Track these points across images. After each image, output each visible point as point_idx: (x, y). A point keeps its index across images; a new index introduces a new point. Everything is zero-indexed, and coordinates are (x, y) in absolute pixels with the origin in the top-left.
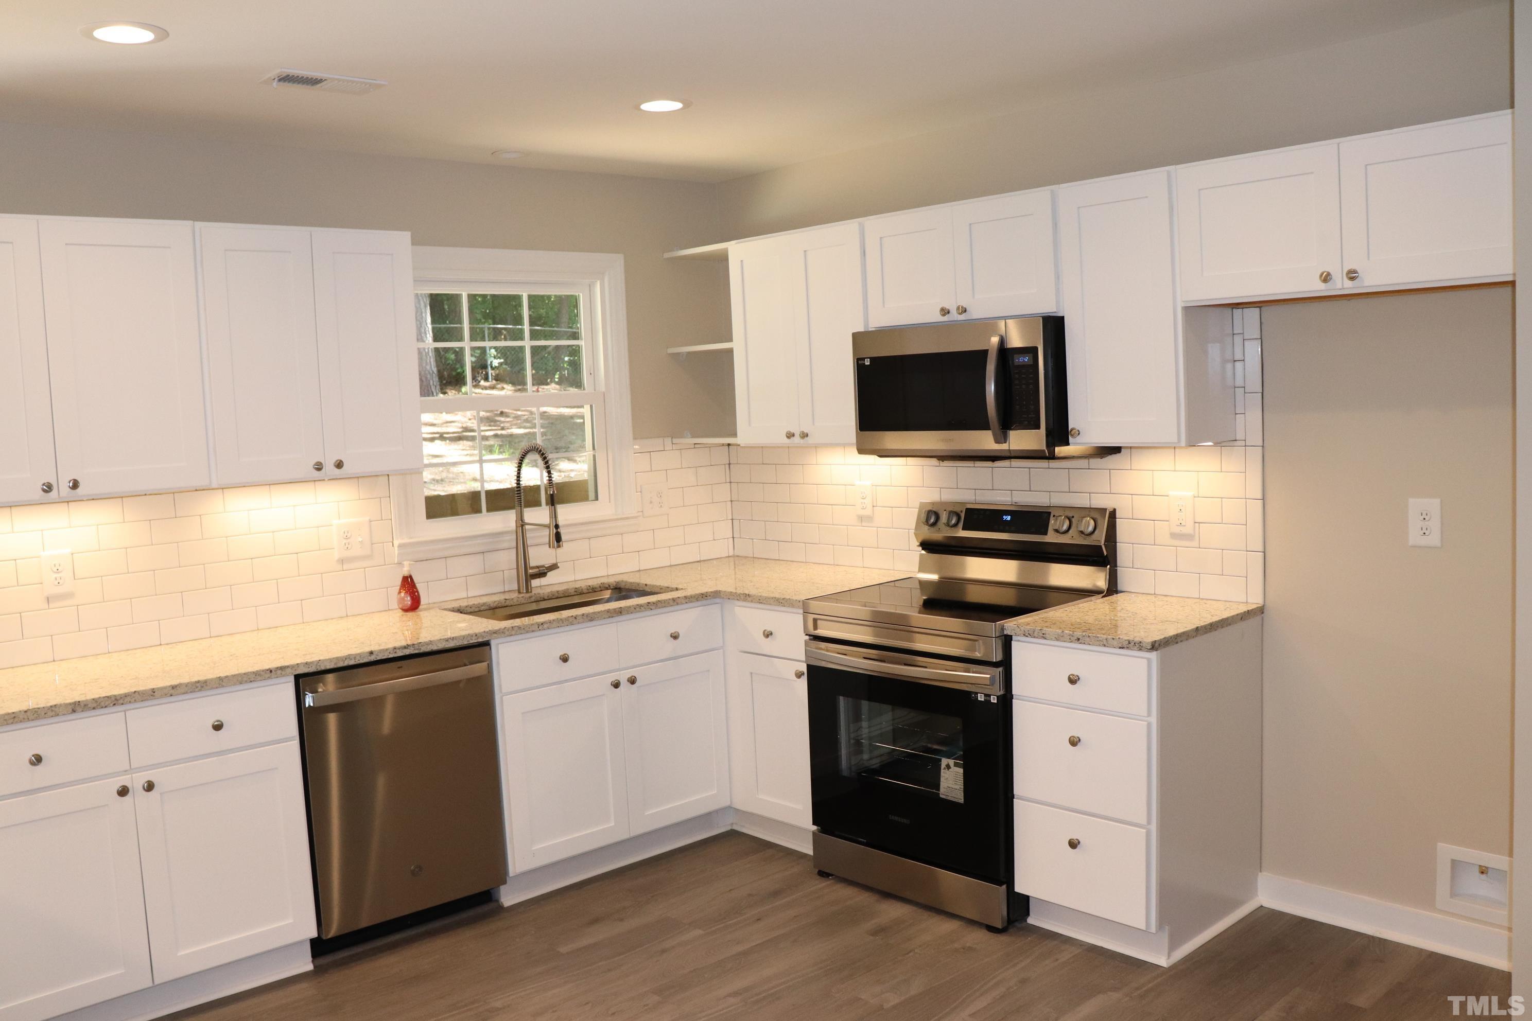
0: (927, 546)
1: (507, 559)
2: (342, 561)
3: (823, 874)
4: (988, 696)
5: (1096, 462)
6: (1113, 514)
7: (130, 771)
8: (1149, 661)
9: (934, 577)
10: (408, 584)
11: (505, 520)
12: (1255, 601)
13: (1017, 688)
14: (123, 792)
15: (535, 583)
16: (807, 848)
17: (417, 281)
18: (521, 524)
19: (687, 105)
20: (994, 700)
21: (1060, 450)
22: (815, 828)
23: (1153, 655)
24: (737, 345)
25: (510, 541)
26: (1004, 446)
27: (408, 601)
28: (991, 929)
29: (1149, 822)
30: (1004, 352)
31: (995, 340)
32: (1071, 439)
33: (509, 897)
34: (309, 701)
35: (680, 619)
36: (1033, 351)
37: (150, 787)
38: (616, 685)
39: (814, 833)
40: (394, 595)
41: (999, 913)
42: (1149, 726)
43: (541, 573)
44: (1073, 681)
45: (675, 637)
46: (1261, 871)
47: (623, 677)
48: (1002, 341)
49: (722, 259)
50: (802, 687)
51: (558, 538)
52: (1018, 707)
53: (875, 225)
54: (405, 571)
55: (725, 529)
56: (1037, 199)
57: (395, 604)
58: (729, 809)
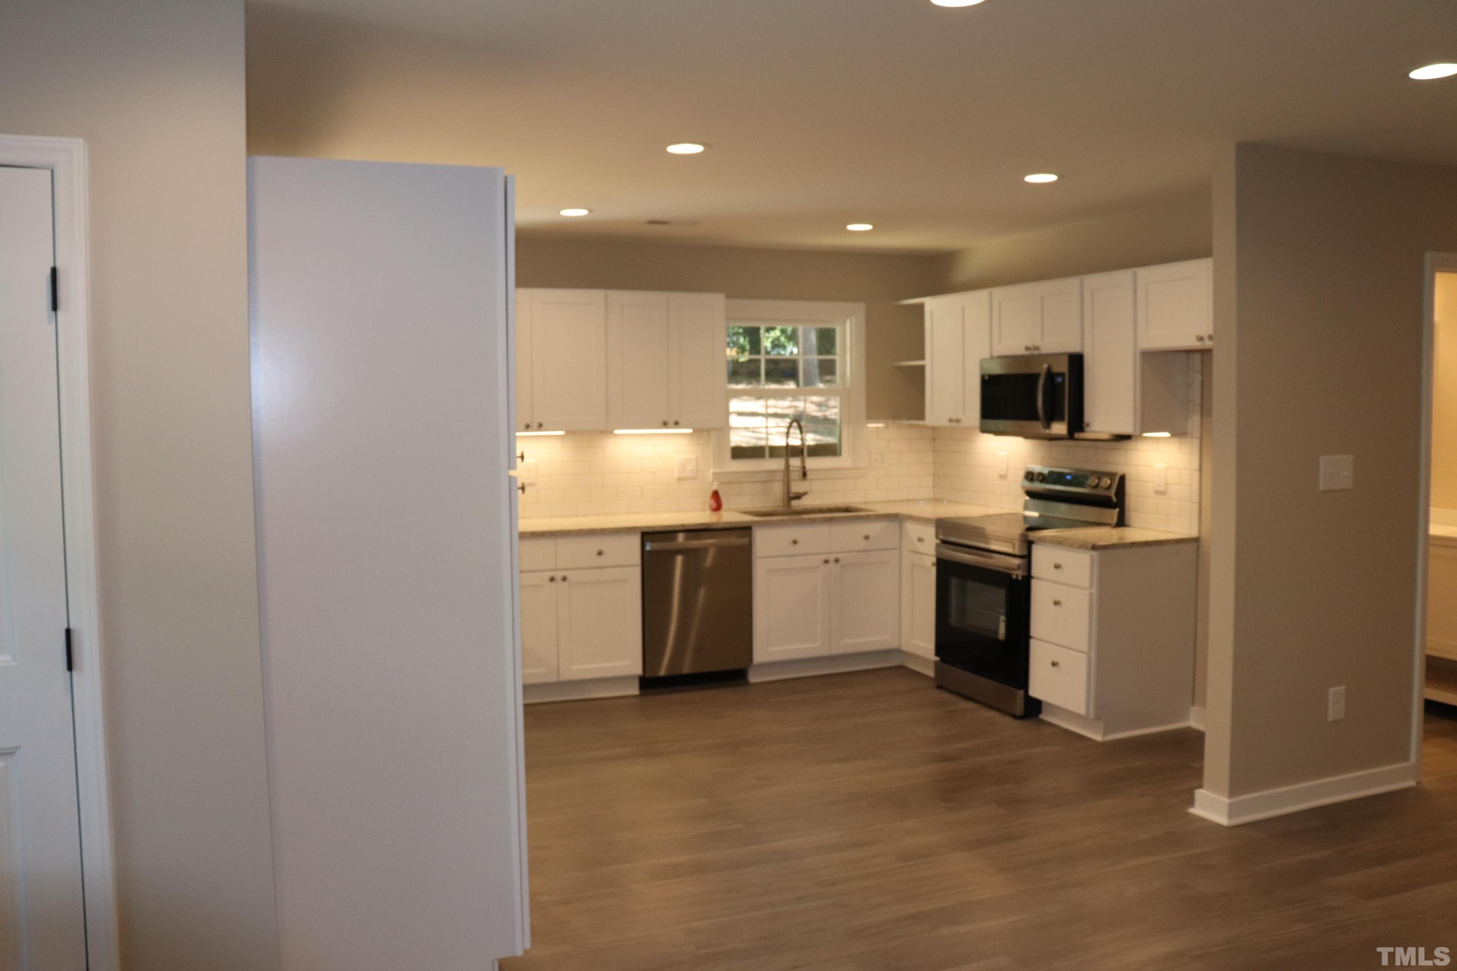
0: (1031, 494)
1: (777, 489)
2: (680, 479)
3: (939, 687)
4: (1017, 576)
5: (1113, 444)
6: (1123, 478)
7: (556, 570)
8: (1092, 557)
9: (1035, 514)
10: (716, 495)
11: (777, 464)
12: (1194, 533)
13: (1034, 572)
14: (552, 579)
15: (795, 503)
16: (931, 673)
17: (728, 319)
18: (787, 465)
19: (874, 226)
20: (1020, 578)
21: (1077, 435)
22: (937, 659)
23: (1094, 553)
24: (927, 362)
25: (780, 476)
26: (1048, 431)
27: (715, 505)
28: (1015, 717)
29: (1090, 650)
30: (1051, 375)
31: (1045, 366)
32: (1086, 429)
33: (754, 678)
34: (648, 548)
35: (873, 529)
36: (1062, 375)
37: (564, 579)
38: (826, 562)
39: (936, 662)
40: (709, 501)
41: (1019, 707)
42: (1091, 594)
43: (798, 497)
44: (1057, 567)
45: (867, 538)
46: (1193, 704)
47: (832, 557)
48: (1049, 369)
49: (920, 308)
50: (933, 571)
51: (804, 474)
52: (1034, 583)
53: (999, 293)
54: (715, 487)
55: (929, 481)
56: (1071, 284)
57: (707, 506)
58: (898, 651)
